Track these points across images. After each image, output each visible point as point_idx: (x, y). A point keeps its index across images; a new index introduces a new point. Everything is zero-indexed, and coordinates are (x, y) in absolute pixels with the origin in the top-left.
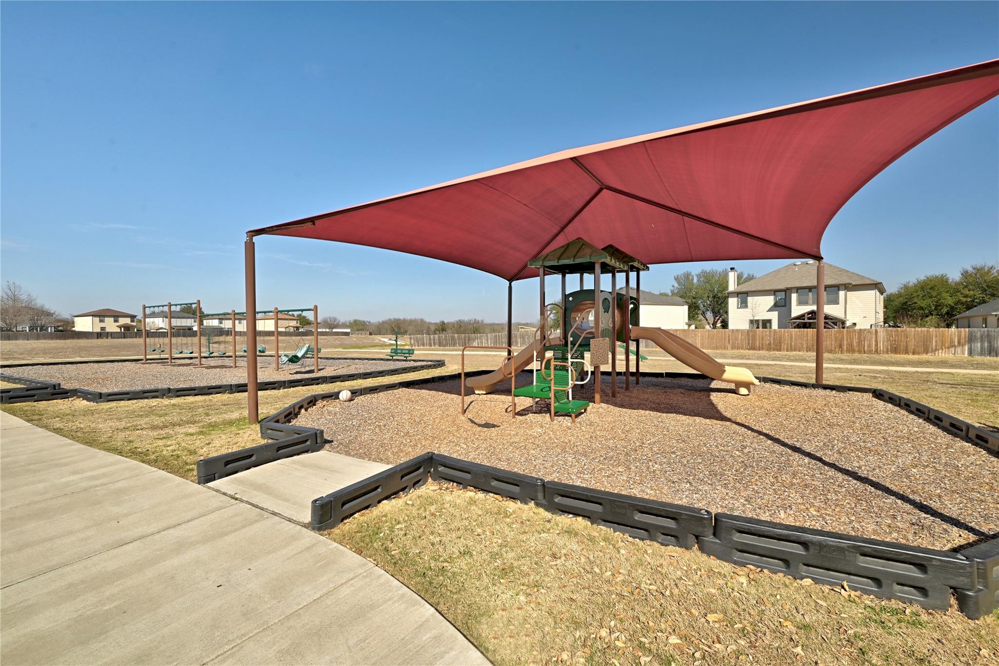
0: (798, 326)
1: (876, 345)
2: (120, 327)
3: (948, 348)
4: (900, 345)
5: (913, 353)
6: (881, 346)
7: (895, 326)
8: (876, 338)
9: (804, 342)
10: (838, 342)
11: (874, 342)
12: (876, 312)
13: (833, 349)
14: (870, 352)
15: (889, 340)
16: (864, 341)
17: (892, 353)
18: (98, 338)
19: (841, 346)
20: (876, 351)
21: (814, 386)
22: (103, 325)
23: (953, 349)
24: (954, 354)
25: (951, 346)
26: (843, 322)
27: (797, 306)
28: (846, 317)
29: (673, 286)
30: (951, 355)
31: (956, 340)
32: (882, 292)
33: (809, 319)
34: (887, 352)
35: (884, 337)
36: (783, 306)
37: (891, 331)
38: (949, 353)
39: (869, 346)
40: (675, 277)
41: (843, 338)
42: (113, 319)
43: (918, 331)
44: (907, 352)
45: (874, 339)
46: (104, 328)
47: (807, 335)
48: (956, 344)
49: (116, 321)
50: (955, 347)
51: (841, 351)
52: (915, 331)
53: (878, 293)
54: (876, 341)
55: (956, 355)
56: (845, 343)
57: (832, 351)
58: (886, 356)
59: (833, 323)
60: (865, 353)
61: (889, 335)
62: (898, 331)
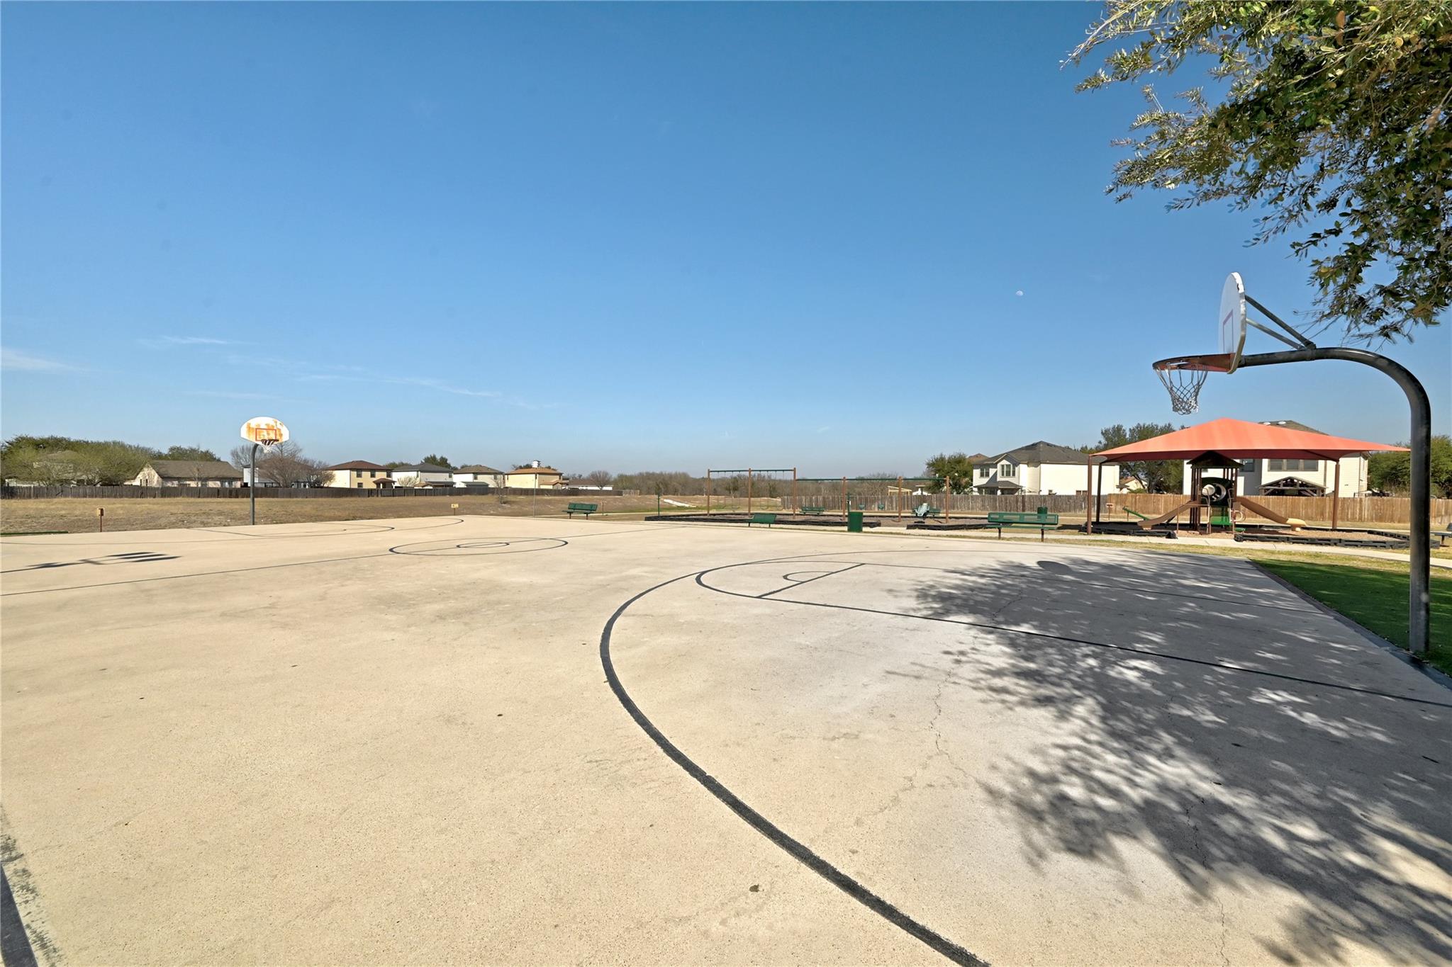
0: (1273, 493)
1: (1360, 513)
2: (377, 483)
3: (1435, 517)
4: (1386, 514)
5: (1399, 522)
6: (1366, 514)
7: (1382, 494)
8: (1361, 507)
9: (1282, 510)
10: (1319, 510)
11: (1358, 511)
12: (1360, 480)
13: (1314, 516)
14: (1353, 519)
15: (1374, 508)
16: (1348, 509)
17: (1376, 521)
18: (369, 496)
19: (1322, 514)
20: (1360, 519)
21: (1332, 530)
22: (360, 480)
23: (1439, 519)
24: (1441, 523)
25: (1438, 516)
26: (1323, 490)
27: (1269, 471)
28: (1325, 484)
29: (1100, 442)
30: (1437, 524)
31: (1443, 510)
32: (1365, 458)
33: (1284, 485)
34: (1372, 520)
35: (1369, 506)
36: (1251, 471)
37: (1377, 500)
38: (1435, 523)
39: (1353, 514)
40: (1102, 432)
41: (1325, 506)
42: (369, 473)
43: (1405, 501)
44: (1392, 520)
45: (1358, 507)
46: (362, 484)
47: (1286, 503)
48: (1443, 513)
49: (373, 476)
50: (1442, 516)
51: (1323, 518)
52: (1401, 500)
53: (1362, 459)
54: (1361, 510)
55: (1443, 524)
56: (1327, 511)
57: (1312, 518)
58: (1371, 524)
59: (1312, 491)
60: (1348, 520)
61: (1374, 504)
62: (1383, 500)
